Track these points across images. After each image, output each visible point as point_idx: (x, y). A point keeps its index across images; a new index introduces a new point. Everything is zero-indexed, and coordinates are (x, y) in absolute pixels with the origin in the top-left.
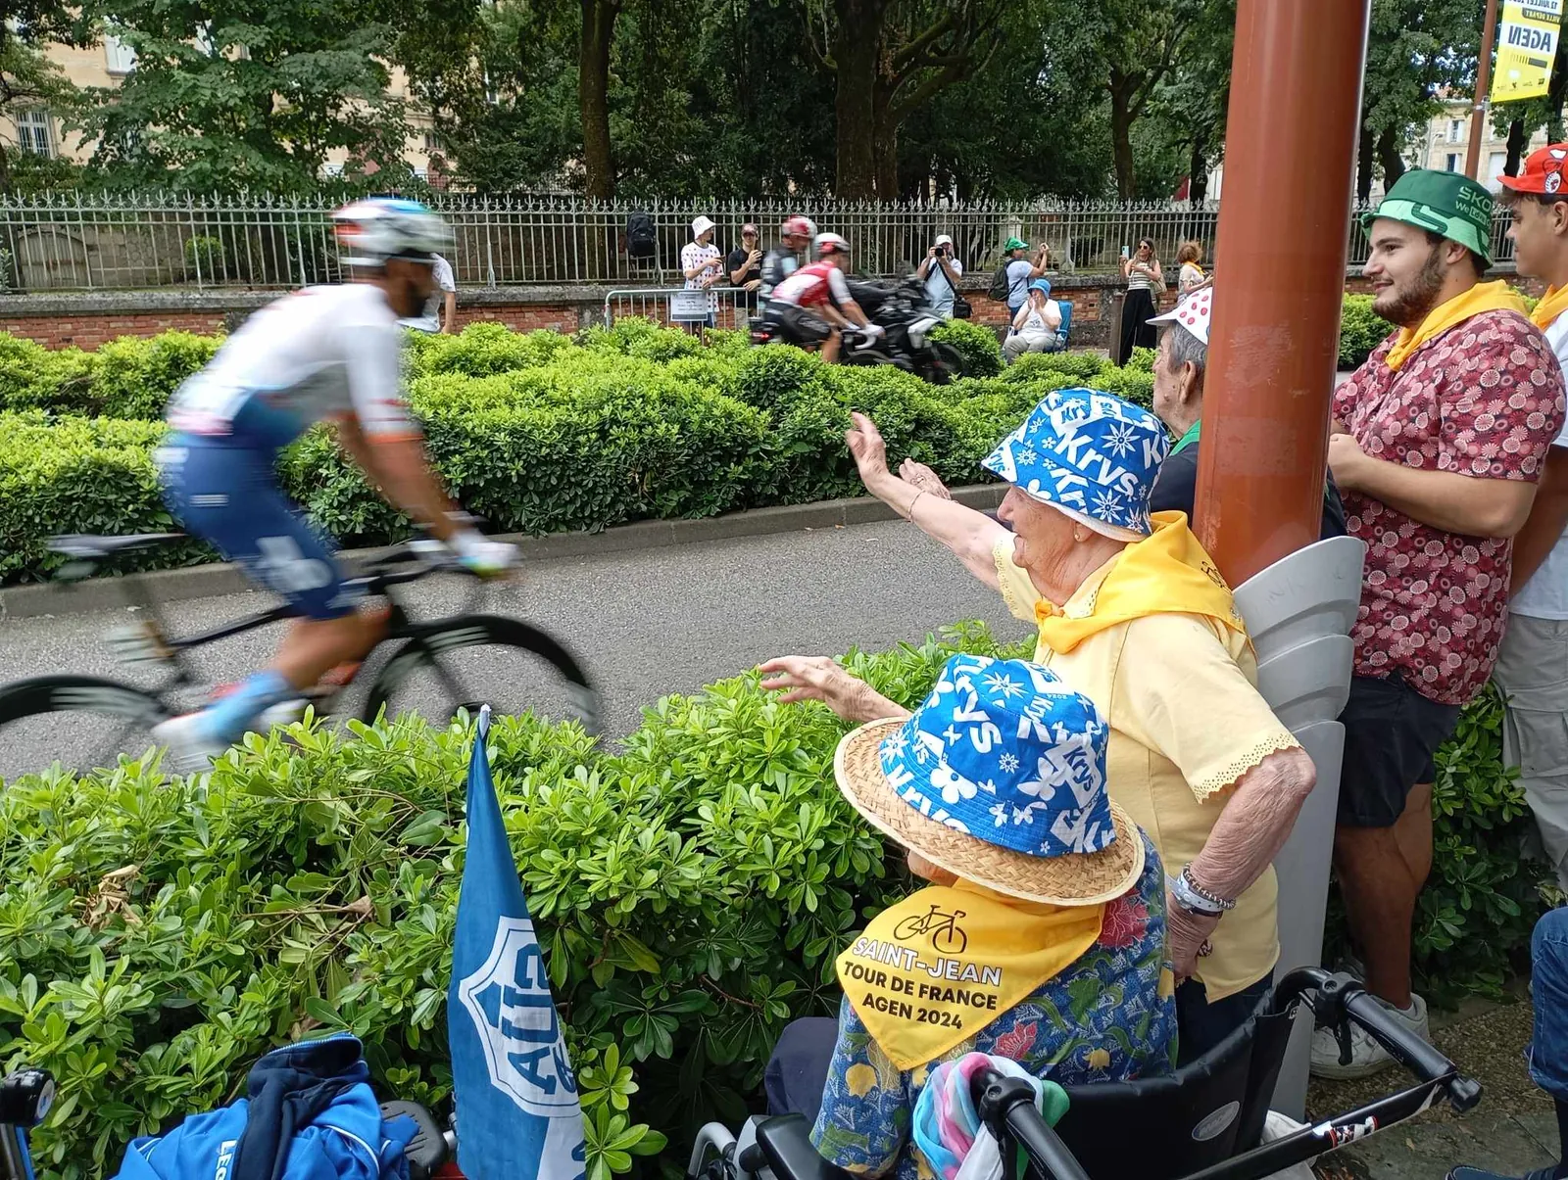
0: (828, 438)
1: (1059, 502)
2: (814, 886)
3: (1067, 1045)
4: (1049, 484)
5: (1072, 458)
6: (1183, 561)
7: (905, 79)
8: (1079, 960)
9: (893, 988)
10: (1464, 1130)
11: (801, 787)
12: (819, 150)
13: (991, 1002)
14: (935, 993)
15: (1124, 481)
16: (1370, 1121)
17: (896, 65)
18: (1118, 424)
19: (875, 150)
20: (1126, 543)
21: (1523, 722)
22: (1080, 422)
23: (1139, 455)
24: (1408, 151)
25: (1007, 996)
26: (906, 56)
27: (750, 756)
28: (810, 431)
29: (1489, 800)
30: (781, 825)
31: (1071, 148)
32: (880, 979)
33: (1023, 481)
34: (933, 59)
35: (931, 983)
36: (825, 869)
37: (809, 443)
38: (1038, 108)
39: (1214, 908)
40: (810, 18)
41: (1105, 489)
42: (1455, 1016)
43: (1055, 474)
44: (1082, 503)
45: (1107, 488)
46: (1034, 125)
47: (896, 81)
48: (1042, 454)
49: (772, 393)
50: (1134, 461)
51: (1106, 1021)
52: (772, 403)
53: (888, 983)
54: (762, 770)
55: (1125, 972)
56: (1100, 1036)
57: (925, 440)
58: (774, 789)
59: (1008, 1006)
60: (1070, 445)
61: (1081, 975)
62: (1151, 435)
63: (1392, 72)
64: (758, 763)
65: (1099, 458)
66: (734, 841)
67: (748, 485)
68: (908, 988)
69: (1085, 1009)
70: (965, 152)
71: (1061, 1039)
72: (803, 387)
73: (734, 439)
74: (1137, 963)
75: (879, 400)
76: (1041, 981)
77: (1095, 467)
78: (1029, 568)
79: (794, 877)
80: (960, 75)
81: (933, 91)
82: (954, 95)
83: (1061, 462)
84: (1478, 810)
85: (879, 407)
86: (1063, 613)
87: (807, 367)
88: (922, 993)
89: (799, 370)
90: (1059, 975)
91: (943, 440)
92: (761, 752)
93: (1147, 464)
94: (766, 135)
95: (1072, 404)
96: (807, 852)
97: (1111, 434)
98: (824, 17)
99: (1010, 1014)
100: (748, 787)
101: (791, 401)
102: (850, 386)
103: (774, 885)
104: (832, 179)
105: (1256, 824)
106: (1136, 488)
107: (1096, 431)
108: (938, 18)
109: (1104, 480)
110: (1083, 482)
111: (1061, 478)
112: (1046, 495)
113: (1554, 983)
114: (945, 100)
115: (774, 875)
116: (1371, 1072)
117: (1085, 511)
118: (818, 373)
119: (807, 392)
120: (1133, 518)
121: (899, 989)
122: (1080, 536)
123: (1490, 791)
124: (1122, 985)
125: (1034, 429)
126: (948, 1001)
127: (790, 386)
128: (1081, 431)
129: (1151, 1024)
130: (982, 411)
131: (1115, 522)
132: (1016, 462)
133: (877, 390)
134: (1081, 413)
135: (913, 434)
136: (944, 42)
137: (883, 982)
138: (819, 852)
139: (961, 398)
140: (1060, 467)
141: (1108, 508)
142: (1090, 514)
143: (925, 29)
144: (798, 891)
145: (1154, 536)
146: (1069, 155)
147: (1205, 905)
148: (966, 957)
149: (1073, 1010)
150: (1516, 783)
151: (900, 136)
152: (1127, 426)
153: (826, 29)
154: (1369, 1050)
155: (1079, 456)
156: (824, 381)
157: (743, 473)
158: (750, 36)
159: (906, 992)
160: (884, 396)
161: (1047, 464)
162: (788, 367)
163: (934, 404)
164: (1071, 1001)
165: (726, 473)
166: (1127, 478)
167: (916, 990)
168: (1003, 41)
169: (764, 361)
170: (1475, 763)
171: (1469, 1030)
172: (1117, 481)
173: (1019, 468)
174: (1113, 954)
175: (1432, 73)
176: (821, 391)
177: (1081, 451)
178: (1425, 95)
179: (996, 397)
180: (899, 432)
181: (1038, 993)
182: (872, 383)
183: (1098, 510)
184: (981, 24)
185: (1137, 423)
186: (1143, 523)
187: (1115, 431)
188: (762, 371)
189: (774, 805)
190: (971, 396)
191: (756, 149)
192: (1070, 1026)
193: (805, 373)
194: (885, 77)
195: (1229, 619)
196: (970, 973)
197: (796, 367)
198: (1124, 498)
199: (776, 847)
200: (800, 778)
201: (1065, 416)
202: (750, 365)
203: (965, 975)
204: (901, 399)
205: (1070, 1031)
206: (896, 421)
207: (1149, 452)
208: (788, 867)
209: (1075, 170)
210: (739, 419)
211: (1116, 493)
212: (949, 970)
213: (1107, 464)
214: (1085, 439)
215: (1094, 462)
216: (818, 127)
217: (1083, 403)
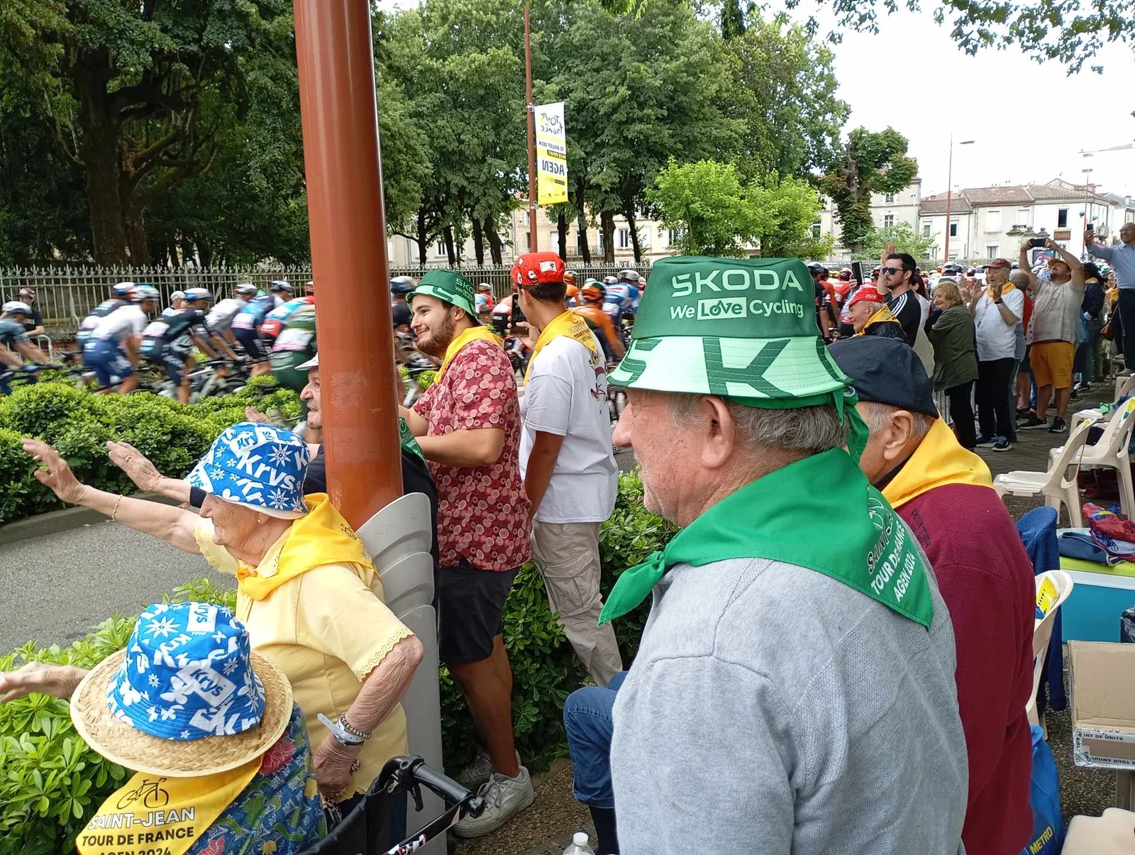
0: (97, 453)
1: (246, 501)
2: (79, 799)
3: (247, 844)
4: (236, 491)
5: (249, 471)
6: (331, 527)
7: (146, 174)
8: (248, 788)
9: (119, 843)
10: (554, 844)
11: (64, 726)
12: (78, 225)
13: (189, 832)
14: (149, 837)
15: (286, 481)
16: (422, 837)
17: (136, 164)
18: (277, 446)
19: (126, 226)
20: (293, 521)
21: (555, 585)
22: (252, 447)
23: (294, 463)
24: (503, 231)
25: (199, 825)
26: (144, 158)
27: (18, 713)
28: (80, 448)
29: (544, 635)
30: (48, 759)
31: (282, 226)
32: (109, 840)
33: (218, 491)
34: (165, 161)
35: (145, 831)
36: (88, 784)
37: (79, 458)
38: (254, 198)
39: (359, 741)
40: (58, 128)
41: (275, 488)
42: (548, 774)
43: (240, 483)
44: (261, 500)
45: (277, 487)
46: (253, 209)
47: (138, 176)
48: (228, 472)
49: (43, 422)
50: (291, 467)
51: (271, 821)
52: (44, 430)
53: (115, 841)
54: (30, 722)
55: (281, 787)
56: (269, 832)
57: (181, 446)
58: (41, 733)
59: (202, 831)
60: (247, 462)
61: (252, 796)
62: (298, 449)
63: (485, 183)
64: (26, 716)
65: (268, 469)
66: (8, 781)
67: (26, 497)
68: (129, 840)
69: (256, 817)
70: (201, 227)
71: (242, 841)
72: (72, 414)
73: (11, 461)
74: (288, 779)
75: (139, 420)
76: (223, 808)
77: (266, 475)
78: (226, 545)
79: (63, 796)
80: (189, 173)
81: (168, 184)
82: (187, 187)
83: (242, 474)
84: (540, 643)
85: (140, 425)
86: (256, 574)
87: (73, 399)
88: (140, 840)
89: (66, 402)
90: (236, 800)
91: (195, 445)
92: (28, 707)
93: (299, 468)
94: (29, 213)
95: (244, 435)
96: (71, 775)
97: (273, 452)
98: (71, 127)
99: (205, 835)
100: (18, 737)
101: (61, 426)
102: (113, 410)
103: (45, 804)
104: (91, 246)
105: (389, 686)
106: (294, 484)
107: (264, 451)
108: (167, 132)
109: (273, 482)
110: (260, 486)
111: (245, 485)
112: (236, 498)
113: (577, 737)
114: (180, 190)
115: (44, 798)
116: (500, 824)
117: (264, 505)
118: (84, 403)
119: (75, 418)
120: (296, 504)
121: (124, 842)
122: (261, 520)
123: (545, 629)
124: (279, 796)
125: (219, 455)
126: (160, 840)
127: (59, 414)
128: (253, 453)
129: (302, 816)
130: (225, 421)
131: (285, 509)
132: (211, 479)
133: (136, 412)
134: (251, 441)
135: (171, 443)
136: (175, 149)
137: (111, 842)
138: (81, 773)
139: (209, 412)
140: (242, 478)
141: (279, 500)
142: (268, 506)
143: (157, 139)
144: (67, 805)
145: (312, 514)
146: (281, 231)
147: (354, 739)
148: (171, 805)
149: (248, 821)
150: (559, 623)
151: (147, 215)
152: (283, 446)
153: (74, 135)
154: (497, 810)
155: (255, 470)
156: (90, 409)
157: (22, 488)
158: (6, 138)
159: (129, 843)
160: (143, 416)
161: (233, 477)
162: (56, 400)
163: (185, 419)
164: (246, 815)
165: (7, 489)
166: (288, 479)
167: (135, 839)
168: (220, 151)
169: (34, 397)
170: (535, 615)
171: (556, 780)
172: (282, 482)
173: (213, 482)
174: (271, 777)
175: (510, 183)
176: (88, 416)
177: (255, 466)
178: (507, 197)
179: (236, 409)
180: (158, 442)
181: (223, 816)
182: (132, 407)
183: (273, 503)
184: (201, 137)
185: (289, 443)
186: (302, 505)
187: (276, 450)
188: (33, 405)
189: (40, 746)
190: (216, 410)
191: (20, 223)
192: (247, 831)
193: (72, 404)
194: (128, 173)
195: (362, 561)
196: (173, 816)
197: (64, 399)
198: (288, 492)
199: (44, 778)
200: (62, 719)
201: (240, 444)
202: (21, 401)
203: (170, 819)
204: (157, 417)
205: (247, 835)
206: (155, 434)
207: (299, 460)
208: (56, 790)
209: (287, 242)
210: (14, 445)
211: (282, 490)
212: (158, 818)
213: (274, 472)
214: (257, 458)
215: (265, 472)
216: (75, 208)
217: (251, 434)
